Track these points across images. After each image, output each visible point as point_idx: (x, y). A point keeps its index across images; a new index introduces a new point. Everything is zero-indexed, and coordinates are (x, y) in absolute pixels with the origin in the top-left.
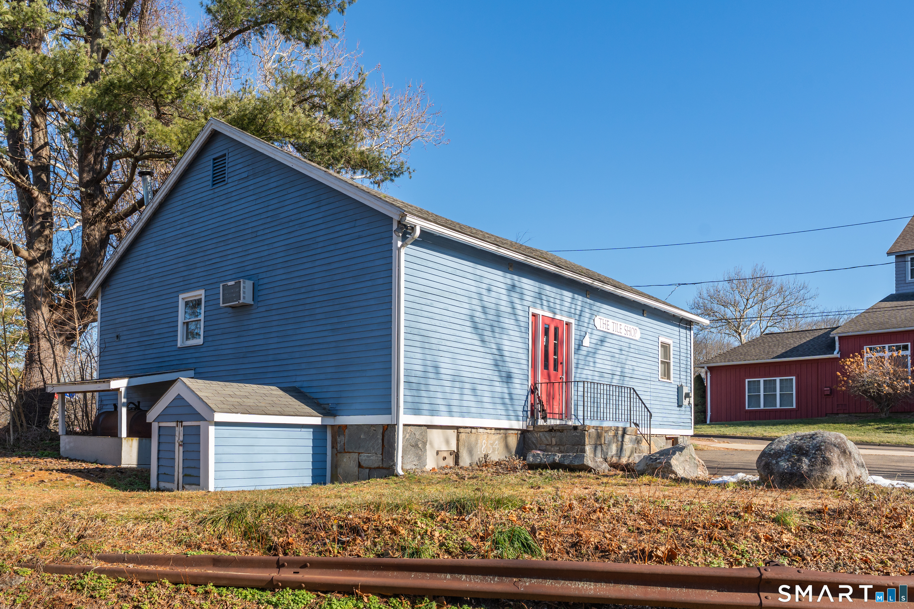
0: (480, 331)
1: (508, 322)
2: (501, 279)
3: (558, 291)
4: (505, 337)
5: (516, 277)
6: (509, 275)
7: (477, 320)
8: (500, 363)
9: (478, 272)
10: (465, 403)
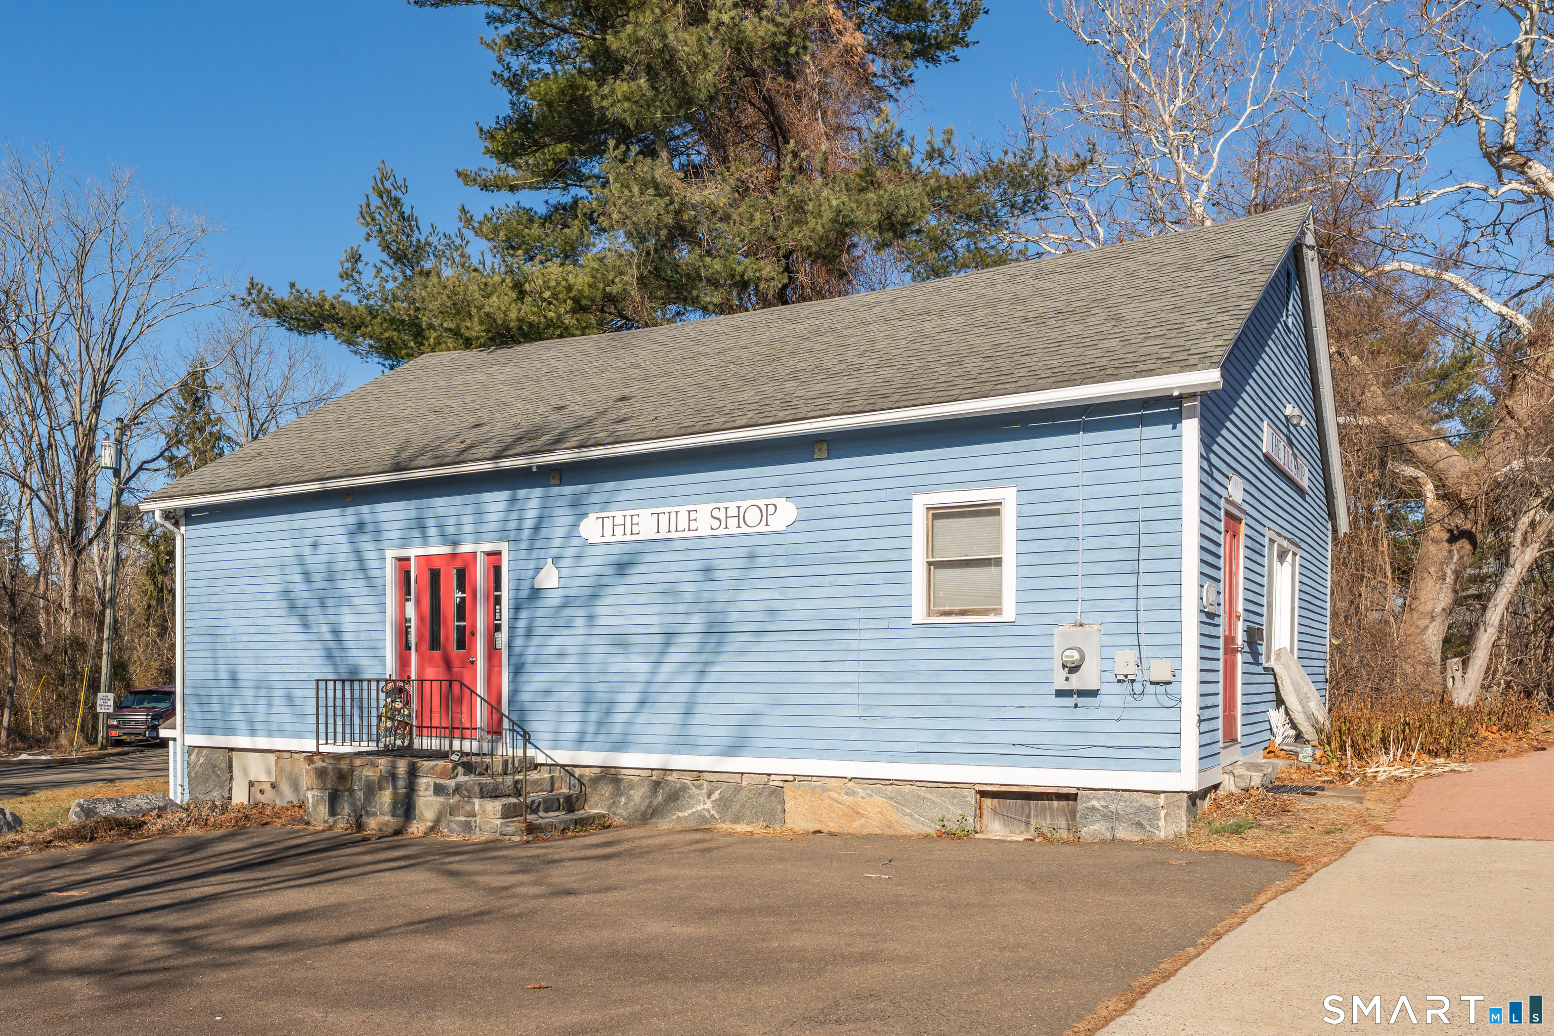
0: (301, 611)
1: (351, 585)
2: (338, 521)
3: (471, 498)
4: (345, 610)
5: (365, 509)
6: (350, 510)
7: (293, 595)
8: (336, 653)
9: (296, 525)
10: (274, 718)
